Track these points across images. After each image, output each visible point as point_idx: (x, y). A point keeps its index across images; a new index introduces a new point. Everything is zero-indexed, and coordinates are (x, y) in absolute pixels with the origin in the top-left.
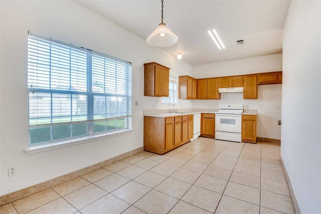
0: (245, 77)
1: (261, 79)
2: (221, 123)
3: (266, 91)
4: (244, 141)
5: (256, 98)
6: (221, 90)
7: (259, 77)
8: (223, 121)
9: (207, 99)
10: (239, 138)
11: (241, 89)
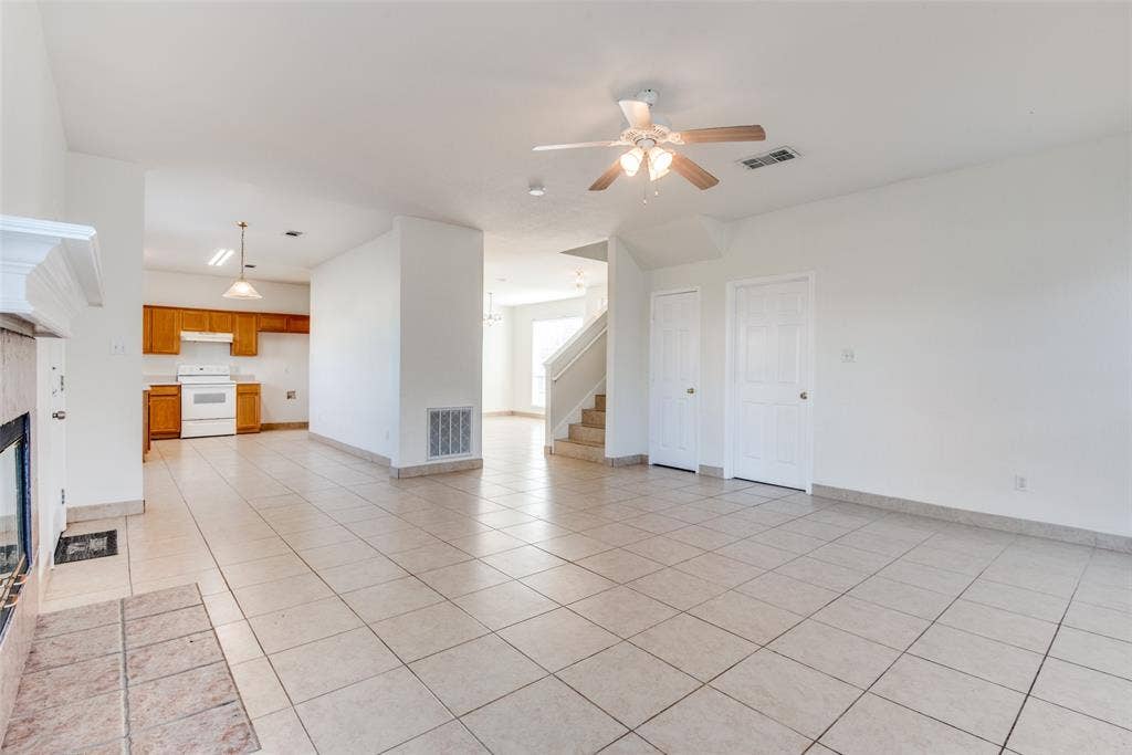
0: (237, 317)
1: (265, 322)
2: (196, 402)
3: (269, 343)
4: (242, 431)
5: (256, 355)
6: (187, 336)
7: (263, 319)
8: (200, 399)
9: (160, 353)
10: (232, 427)
11: (228, 337)
